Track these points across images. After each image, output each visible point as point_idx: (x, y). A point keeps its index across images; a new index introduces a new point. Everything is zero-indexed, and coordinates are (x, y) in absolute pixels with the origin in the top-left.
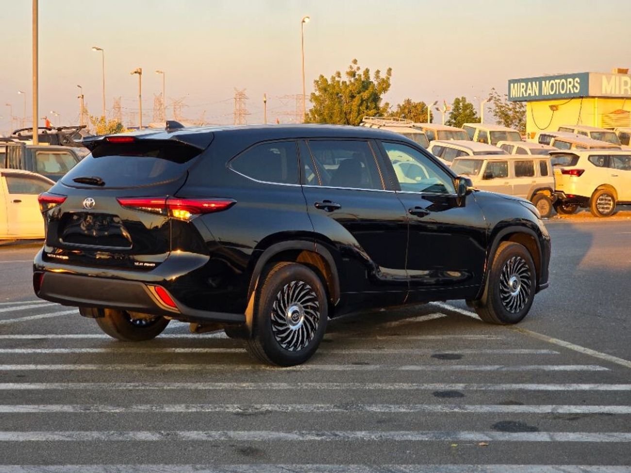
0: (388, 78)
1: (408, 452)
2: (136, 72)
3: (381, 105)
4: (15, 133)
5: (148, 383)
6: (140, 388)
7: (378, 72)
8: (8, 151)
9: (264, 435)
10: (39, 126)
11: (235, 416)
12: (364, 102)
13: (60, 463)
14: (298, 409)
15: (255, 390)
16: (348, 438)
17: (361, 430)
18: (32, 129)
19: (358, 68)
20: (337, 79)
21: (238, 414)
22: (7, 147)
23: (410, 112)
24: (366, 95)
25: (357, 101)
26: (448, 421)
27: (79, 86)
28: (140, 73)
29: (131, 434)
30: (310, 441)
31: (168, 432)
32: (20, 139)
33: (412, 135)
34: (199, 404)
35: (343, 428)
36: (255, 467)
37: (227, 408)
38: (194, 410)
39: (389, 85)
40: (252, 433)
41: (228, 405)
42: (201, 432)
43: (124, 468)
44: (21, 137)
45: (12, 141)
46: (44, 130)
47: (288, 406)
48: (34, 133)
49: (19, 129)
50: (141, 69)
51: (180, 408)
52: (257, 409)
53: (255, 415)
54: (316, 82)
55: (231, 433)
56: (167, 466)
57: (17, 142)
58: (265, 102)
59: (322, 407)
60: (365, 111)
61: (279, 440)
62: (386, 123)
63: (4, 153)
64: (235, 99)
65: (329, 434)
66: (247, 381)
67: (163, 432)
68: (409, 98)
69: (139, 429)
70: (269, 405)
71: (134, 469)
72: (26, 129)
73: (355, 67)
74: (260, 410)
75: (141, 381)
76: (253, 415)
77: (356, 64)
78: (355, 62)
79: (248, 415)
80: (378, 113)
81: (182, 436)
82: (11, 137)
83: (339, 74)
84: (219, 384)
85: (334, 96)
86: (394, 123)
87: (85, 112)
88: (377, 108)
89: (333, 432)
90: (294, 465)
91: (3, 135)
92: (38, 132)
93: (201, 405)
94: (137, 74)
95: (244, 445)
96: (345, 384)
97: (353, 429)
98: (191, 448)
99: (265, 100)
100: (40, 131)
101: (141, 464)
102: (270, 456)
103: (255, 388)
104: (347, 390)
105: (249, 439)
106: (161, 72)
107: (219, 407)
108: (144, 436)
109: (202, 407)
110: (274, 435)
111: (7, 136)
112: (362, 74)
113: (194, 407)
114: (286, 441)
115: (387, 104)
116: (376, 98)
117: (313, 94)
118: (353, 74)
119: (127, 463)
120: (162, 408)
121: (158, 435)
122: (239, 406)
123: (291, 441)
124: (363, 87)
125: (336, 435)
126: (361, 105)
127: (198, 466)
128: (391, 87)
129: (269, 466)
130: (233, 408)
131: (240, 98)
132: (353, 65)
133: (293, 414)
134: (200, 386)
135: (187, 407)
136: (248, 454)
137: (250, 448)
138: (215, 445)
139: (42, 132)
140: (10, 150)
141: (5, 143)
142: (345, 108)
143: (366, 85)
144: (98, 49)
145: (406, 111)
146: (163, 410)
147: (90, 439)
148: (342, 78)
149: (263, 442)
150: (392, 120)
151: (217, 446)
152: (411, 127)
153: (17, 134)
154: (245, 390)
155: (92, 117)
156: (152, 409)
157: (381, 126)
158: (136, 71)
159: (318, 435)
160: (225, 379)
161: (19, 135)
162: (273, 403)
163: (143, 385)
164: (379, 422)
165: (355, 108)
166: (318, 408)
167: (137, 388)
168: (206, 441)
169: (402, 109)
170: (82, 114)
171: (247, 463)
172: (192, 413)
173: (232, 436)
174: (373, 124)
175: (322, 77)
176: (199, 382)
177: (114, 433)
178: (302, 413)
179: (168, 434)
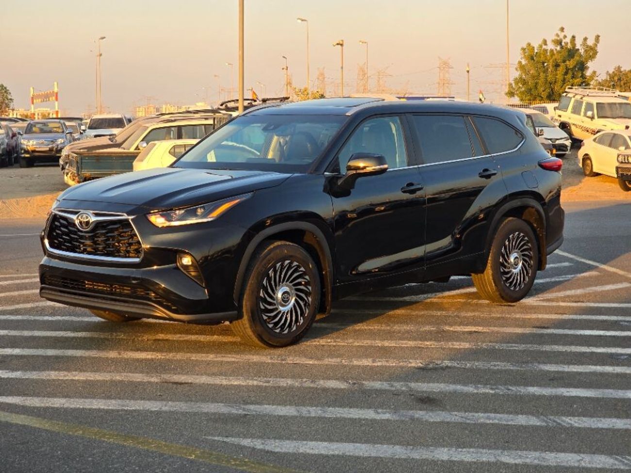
0: (596, 45)
1: (575, 406)
2: (338, 44)
3: (588, 73)
4: (222, 105)
5: (339, 340)
6: (332, 343)
7: (585, 39)
8: (216, 123)
9: (442, 387)
10: (245, 98)
11: (417, 370)
12: (570, 71)
13: (258, 403)
14: (476, 366)
15: (437, 348)
16: (520, 392)
17: (533, 386)
18: (238, 100)
19: (565, 37)
20: (544, 47)
21: (420, 368)
22: (214, 119)
23: (619, 80)
24: (571, 64)
25: (561, 70)
26: (618, 381)
27: (284, 57)
28: (342, 45)
29: (322, 382)
30: (484, 394)
31: (355, 382)
32: (227, 111)
33: (617, 105)
34: (385, 359)
35: (516, 383)
36: (431, 414)
37: (410, 363)
38: (379, 364)
39: (596, 53)
40: (431, 385)
41: (411, 361)
42: (385, 383)
43: (314, 410)
44: (228, 109)
45: (220, 113)
46: (249, 102)
47: (466, 363)
48: (240, 105)
49: (227, 100)
50: (343, 41)
51: (367, 362)
52: (437, 364)
53: (435, 369)
54: (523, 49)
55: (413, 385)
56: (352, 410)
57: (224, 114)
58: (468, 72)
59: (498, 365)
60: (571, 80)
61: (455, 392)
62: (589, 92)
63: (211, 125)
64: (439, 68)
65: (503, 388)
66: (431, 340)
67: (350, 381)
68: (620, 65)
69: (329, 378)
70: (448, 362)
71: (323, 410)
72: (233, 101)
73: (562, 35)
74: (441, 365)
75: (334, 338)
76: (433, 369)
77: (563, 32)
78: (562, 29)
79: (429, 369)
80: (584, 82)
81: (367, 385)
82: (219, 109)
83: (545, 42)
84: (404, 342)
85: (540, 65)
86: (598, 93)
87: (289, 84)
88: (583, 76)
89: (506, 386)
90: (467, 413)
91: (212, 107)
92: (243, 104)
93: (387, 359)
94: (340, 46)
95: (423, 395)
96: (524, 346)
97: (527, 384)
98: (374, 395)
99: (468, 69)
100: (246, 103)
101: (329, 407)
102: (445, 405)
103: (438, 347)
104: (524, 351)
105: (428, 390)
106: (366, 43)
107: (402, 362)
108: (332, 384)
109: (387, 361)
110: (452, 387)
111: (215, 107)
112: (569, 42)
113: (379, 361)
114: (462, 392)
115: (594, 72)
116: (582, 67)
117: (520, 62)
118: (559, 42)
119: (317, 406)
120: (351, 361)
121: (345, 384)
122: (421, 361)
123: (466, 393)
124: (569, 55)
125: (509, 390)
126: (566, 73)
127: (380, 411)
128: (598, 54)
129: (444, 412)
130: (415, 363)
131: (444, 68)
132: (559, 33)
133: (471, 370)
134: (386, 344)
135: (374, 361)
136: (425, 403)
137: (428, 398)
138: (396, 394)
139: (247, 104)
140: (217, 122)
141: (212, 114)
142: (550, 78)
143: (572, 53)
144: (302, 20)
145: (616, 78)
146: (352, 363)
147: (285, 385)
148: (549, 45)
149: (441, 393)
150: (597, 89)
151: (398, 395)
152: (616, 97)
153: (224, 106)
154: (428, 347)
155: (295, 88)
156: (341, 362)
157: (584, 96)
158: (338, 42)
159: (492, 389)
160: (410, 338)
161: (226, 106)
162: (453, 360)
163: (335, 342)
164: (552, 380)
165: (560, 77)
166: (495, 366)
167: (330, 344)
168: (389, 391)
169: (612, 77)
170: (287, 85)
171: (424, 410)
172: (378, 366)
173: (412, 387)
174: (576, 94)
175: (529, 44)
176: (387, 339)
177: (306, 381)
178: (479, 369)
179: (354, 384)
